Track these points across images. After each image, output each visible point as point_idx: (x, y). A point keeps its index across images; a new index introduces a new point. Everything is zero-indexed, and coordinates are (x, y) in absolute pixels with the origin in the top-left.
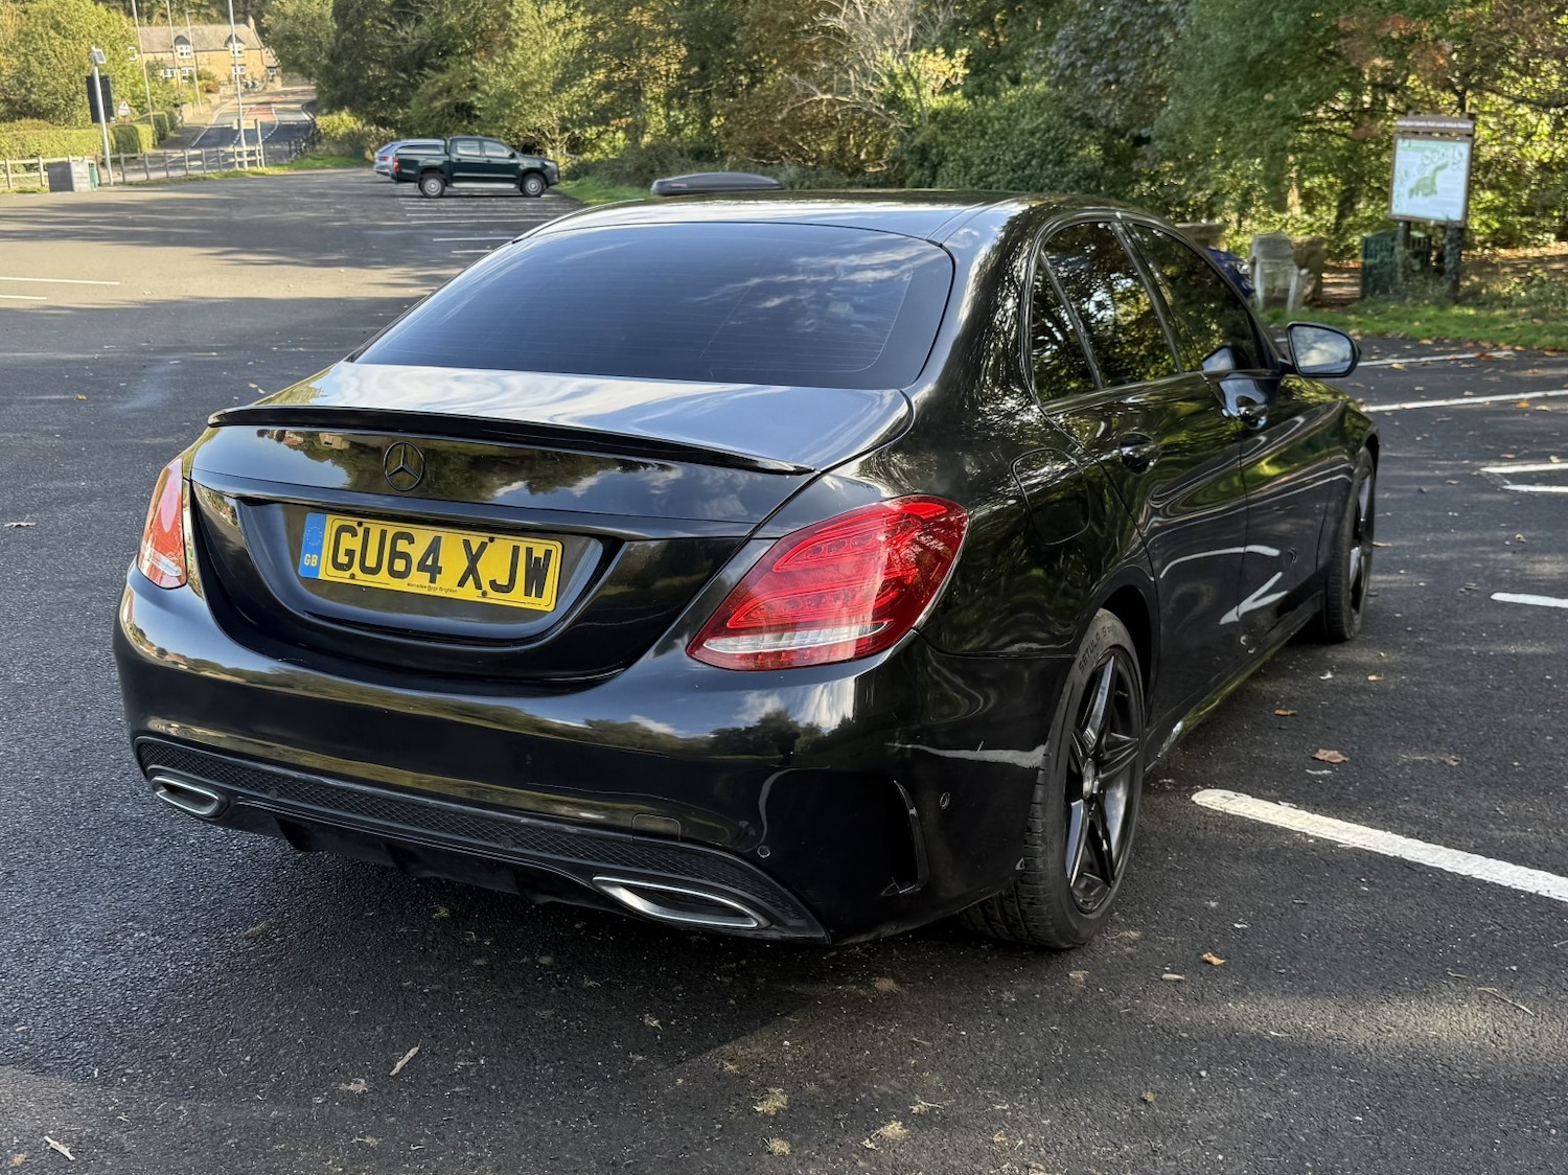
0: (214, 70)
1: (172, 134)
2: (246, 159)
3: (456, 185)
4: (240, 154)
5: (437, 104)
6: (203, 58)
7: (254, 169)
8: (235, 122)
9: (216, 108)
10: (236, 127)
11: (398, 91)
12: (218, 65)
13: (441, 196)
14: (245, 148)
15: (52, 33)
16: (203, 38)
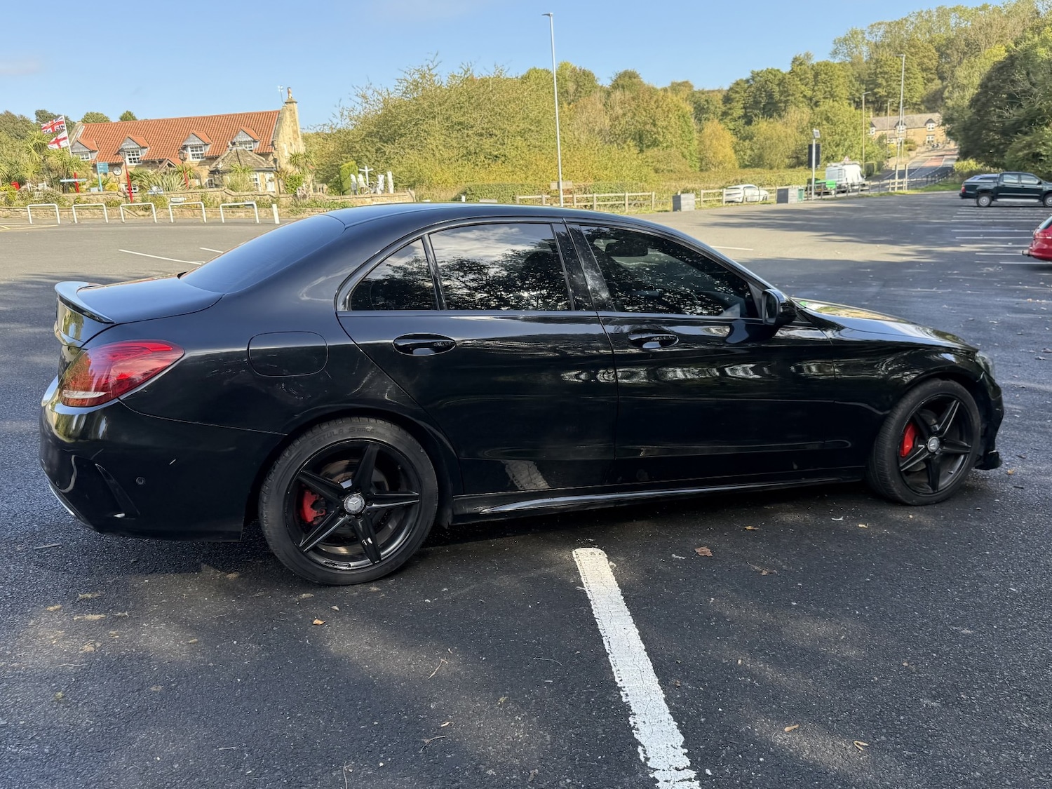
0: (916, 139)
1: (878, 173)
2: (896, 185)
3: (999, 200)
4: (893, 184)
5: (1021, 154)
6: (911, 132)
7: (901, 191)
8: (894, 167)
9: (912, 159)
10: (893, 169)
11: (1002, 147)
12: (919, 136)
13: (989, 206)
14: (897, 180)
15: (824, 122)
16: (913, 121)
